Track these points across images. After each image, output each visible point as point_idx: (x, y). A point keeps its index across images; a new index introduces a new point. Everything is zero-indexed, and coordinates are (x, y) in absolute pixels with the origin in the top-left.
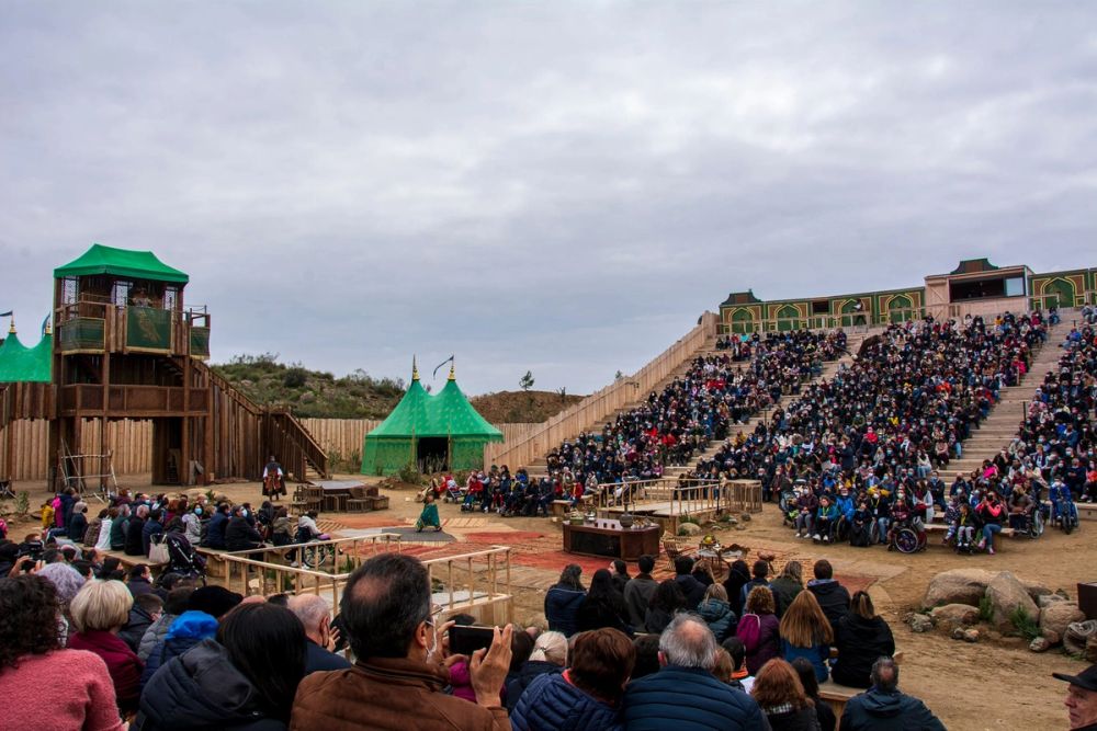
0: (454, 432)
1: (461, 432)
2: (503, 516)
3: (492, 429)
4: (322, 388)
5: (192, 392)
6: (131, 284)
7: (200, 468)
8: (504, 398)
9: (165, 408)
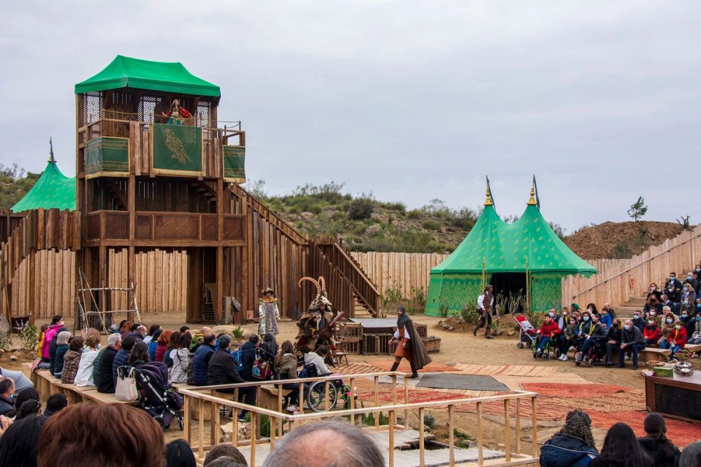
0: (533, 267)
1: (543, 267)
2: (578, 364)
3: (582, 264)
4: (390, 221)
5: (226, 219)
6: (159, 100)
7: (237, 305)
8: (608, 230)
9: (196, 237)
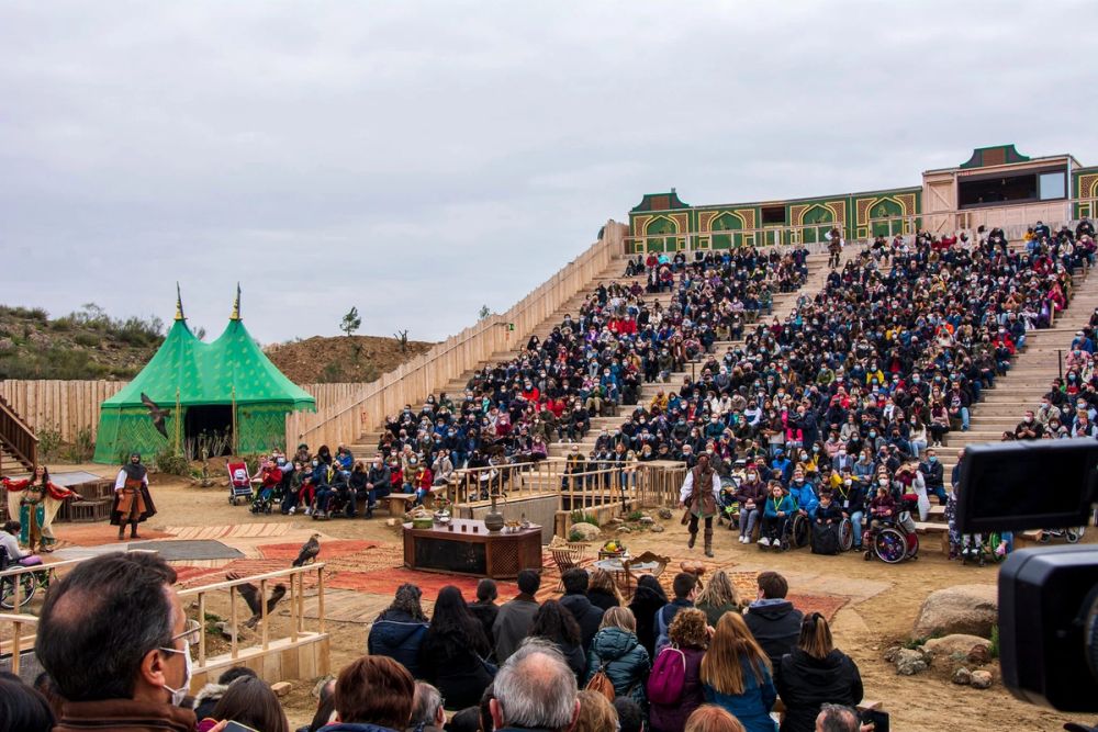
0: (240, 397)
1: (252, 397)
3: (297, 392)
4: (27, 333)
8: (317, 346)
